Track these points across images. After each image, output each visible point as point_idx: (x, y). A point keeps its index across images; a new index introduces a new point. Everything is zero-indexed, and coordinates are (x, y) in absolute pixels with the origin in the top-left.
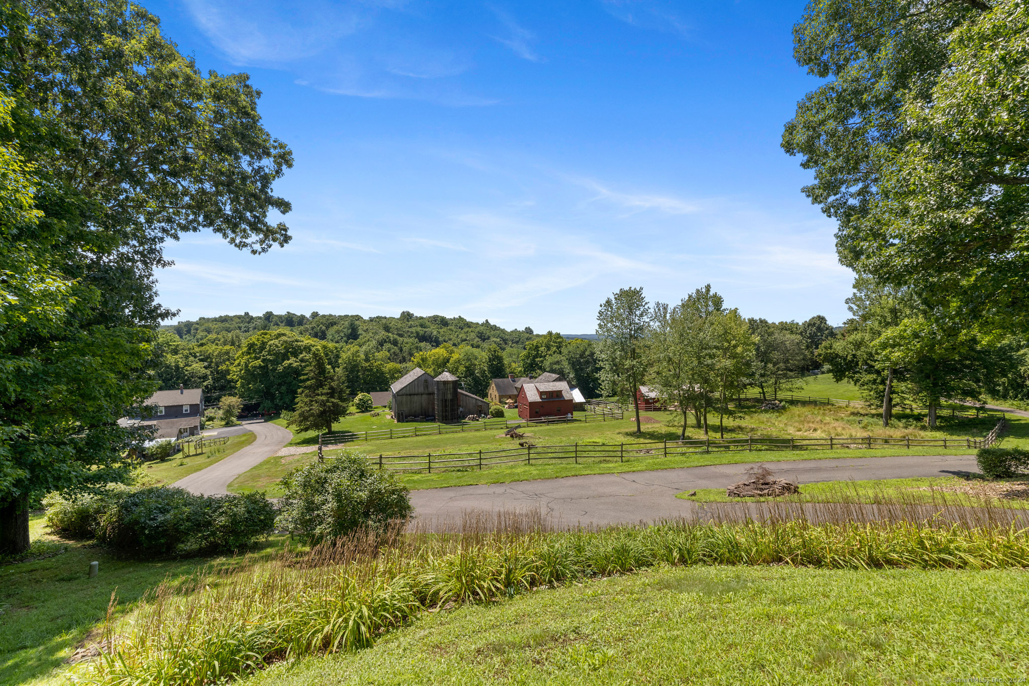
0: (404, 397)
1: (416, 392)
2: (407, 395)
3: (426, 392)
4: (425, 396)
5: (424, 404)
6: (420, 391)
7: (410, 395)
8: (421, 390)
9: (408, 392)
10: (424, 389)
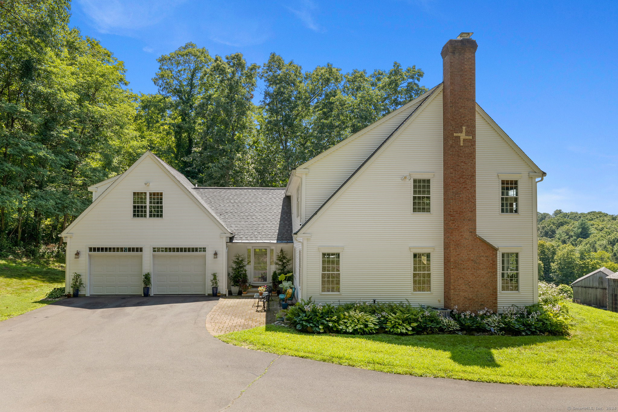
0: (580, 289)
1: (591, 286)
2: (582, 287)
3: (601, 286)
4: (599, 290)
5: (599, 297)
6: (594, 286)
7: (585, 287)
8: (596, 284)
9: (583, 285)
10: (599, 284)
